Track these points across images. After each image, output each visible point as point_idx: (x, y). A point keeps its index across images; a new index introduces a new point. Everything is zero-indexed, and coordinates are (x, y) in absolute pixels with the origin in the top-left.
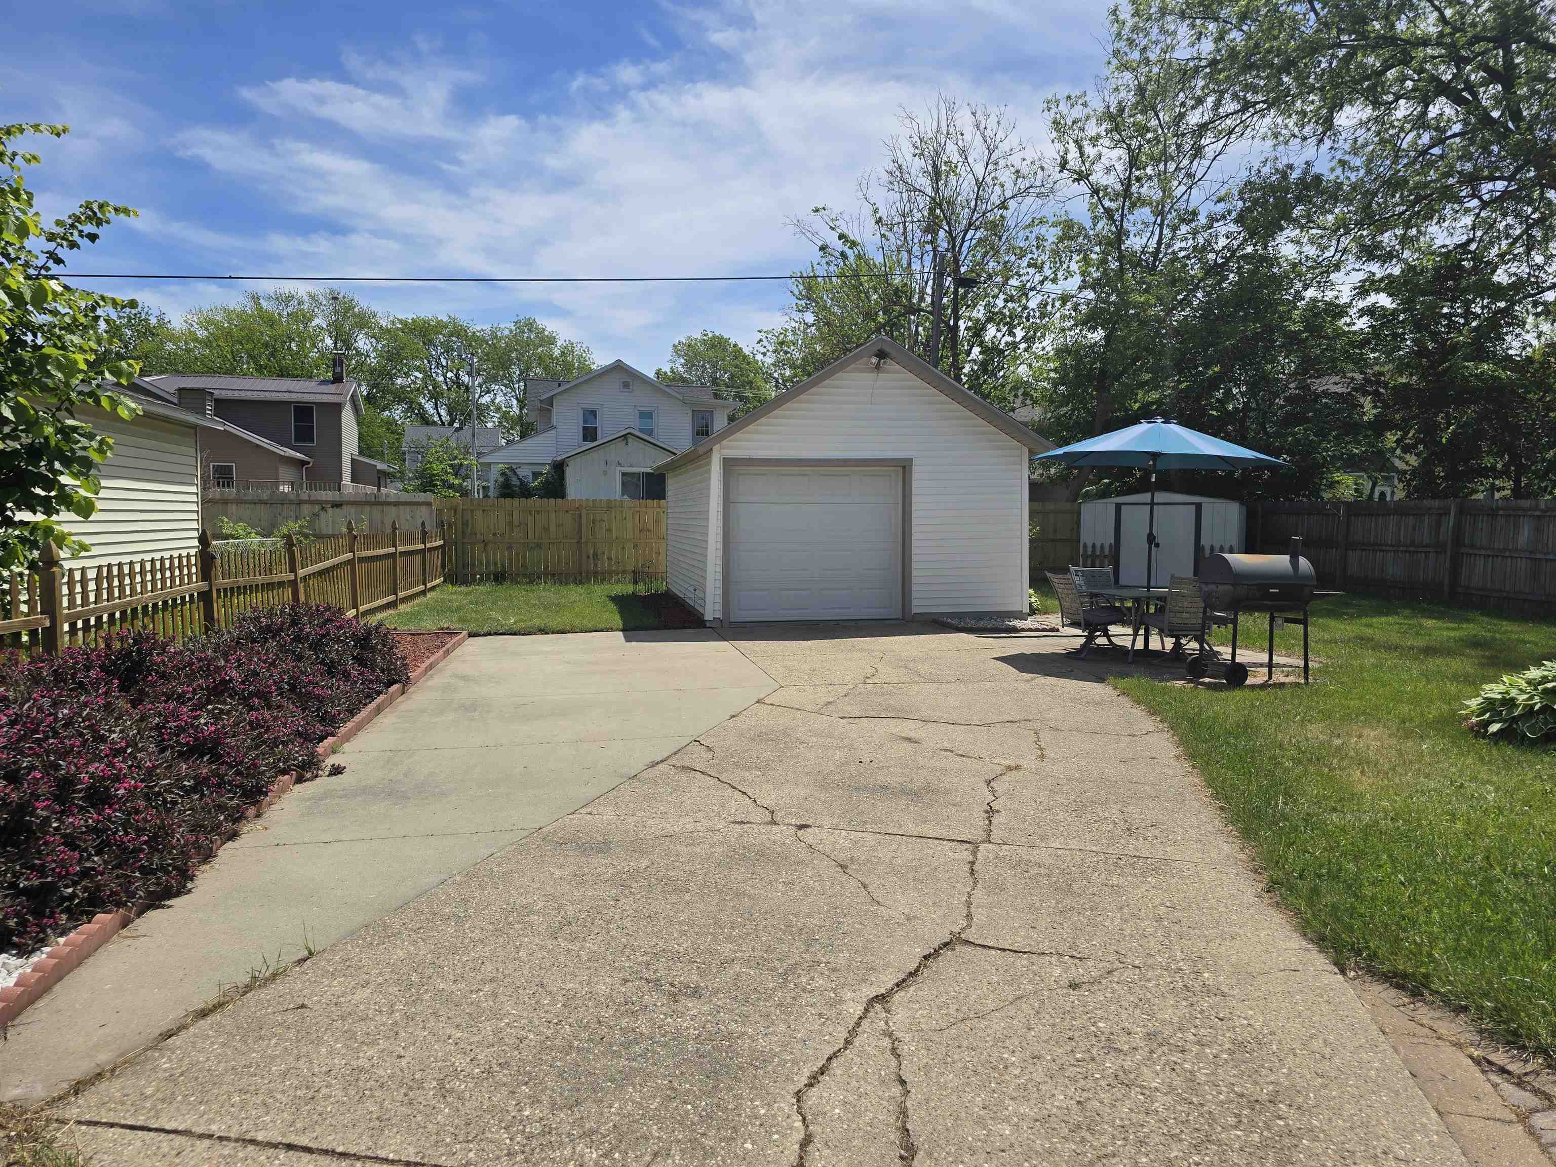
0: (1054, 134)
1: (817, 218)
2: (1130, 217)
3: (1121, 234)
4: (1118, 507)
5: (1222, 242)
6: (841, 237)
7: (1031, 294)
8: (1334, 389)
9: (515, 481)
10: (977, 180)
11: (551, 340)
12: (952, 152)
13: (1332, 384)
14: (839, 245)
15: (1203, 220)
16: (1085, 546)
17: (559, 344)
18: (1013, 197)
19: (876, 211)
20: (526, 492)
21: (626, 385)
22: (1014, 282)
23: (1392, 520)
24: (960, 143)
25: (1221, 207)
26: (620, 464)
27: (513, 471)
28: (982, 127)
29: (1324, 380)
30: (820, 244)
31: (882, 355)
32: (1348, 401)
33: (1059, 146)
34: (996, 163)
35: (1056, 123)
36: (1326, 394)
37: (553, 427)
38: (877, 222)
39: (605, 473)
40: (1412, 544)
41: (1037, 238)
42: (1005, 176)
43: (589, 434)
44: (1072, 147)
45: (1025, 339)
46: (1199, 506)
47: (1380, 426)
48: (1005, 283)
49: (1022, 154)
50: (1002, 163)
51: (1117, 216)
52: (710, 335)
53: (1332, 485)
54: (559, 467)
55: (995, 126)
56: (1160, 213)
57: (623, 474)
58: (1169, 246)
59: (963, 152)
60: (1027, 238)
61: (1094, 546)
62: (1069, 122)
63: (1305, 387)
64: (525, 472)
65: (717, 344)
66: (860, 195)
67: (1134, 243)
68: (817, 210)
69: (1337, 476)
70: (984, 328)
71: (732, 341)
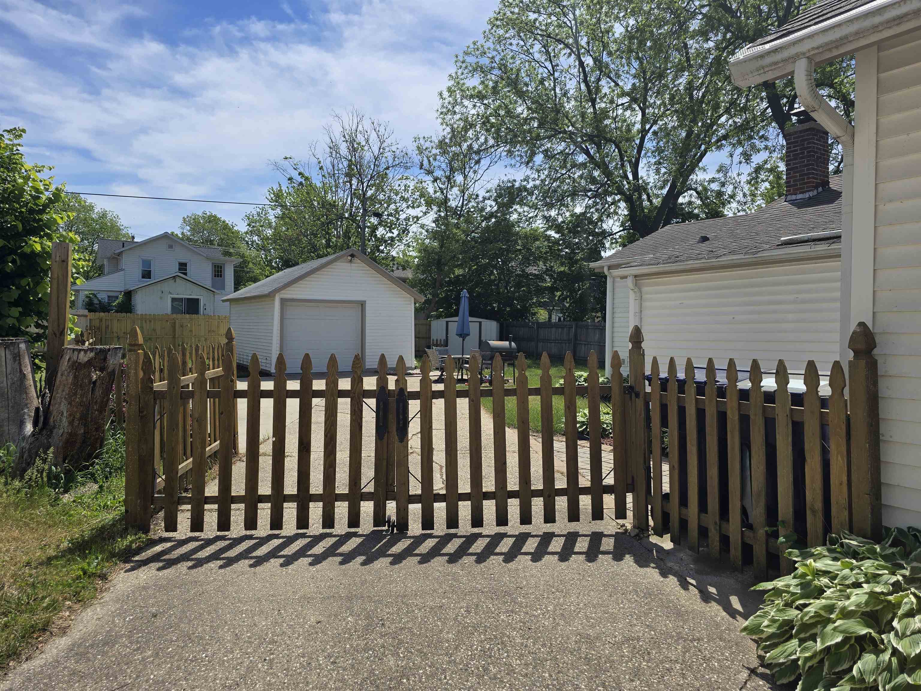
0: (417, 152)
1: (286, 162)
2: (451, 193)
3: (446, 200)
4: (447, 322)
5: (488, 209)
6: (300, 174)
7: (401, 213)
8: (534, 272)
9: (96, 301)
10: (375, 156)
11: (91, 208)
12: (360, 138)
13: (532, 270)
14: (299, 179)
15: (480, 199)
16: (433, 340)
17: (96, 211)
18: (393, 166)
19: (319, 163)
20: (104, 308)
21: (171, 247)
22: (393, 206)
23: (553, 330)
24: (366, 137)
25: (488, 195)
26: (170, 293)
27: (95, 295)
28: (377, 129)
29: (531, 267)
30: (288, 176)
31: (352, 256)
32: (539, 277)
33: (419, 157)
34: (384, 149)
35: (418, 148)
36: (531, 274)
37: (122, 270)
38: (320, 169)
39: (161, 298)
40: (561, 340)
41: (405, 186)
42: (388, 154)
43: (147, 274)
44: (425, 159)
45: (398, 235)
46: (480, 323)
47: (552, 290)
48: (389, 206)
49: (397, 146)
50: (387, 149)
51: (445, 192)
52: (208, 214)
53: (534, 314)
54: (129, 295)
55: (384, 131)
56: (463, 192)
57: (174, 300)
58: (467, 204)
59: (367, 141)
60: (399, 185)
61: (437, 340)
62: (424, 148)
63: (523, 271)
64: (101, 296)
65: (213, 220)
66: (311, 153)
67: (453, 204)
68: (286, 158)
69: (536, 310)
70: (377, 229)
71: (222, 219)
